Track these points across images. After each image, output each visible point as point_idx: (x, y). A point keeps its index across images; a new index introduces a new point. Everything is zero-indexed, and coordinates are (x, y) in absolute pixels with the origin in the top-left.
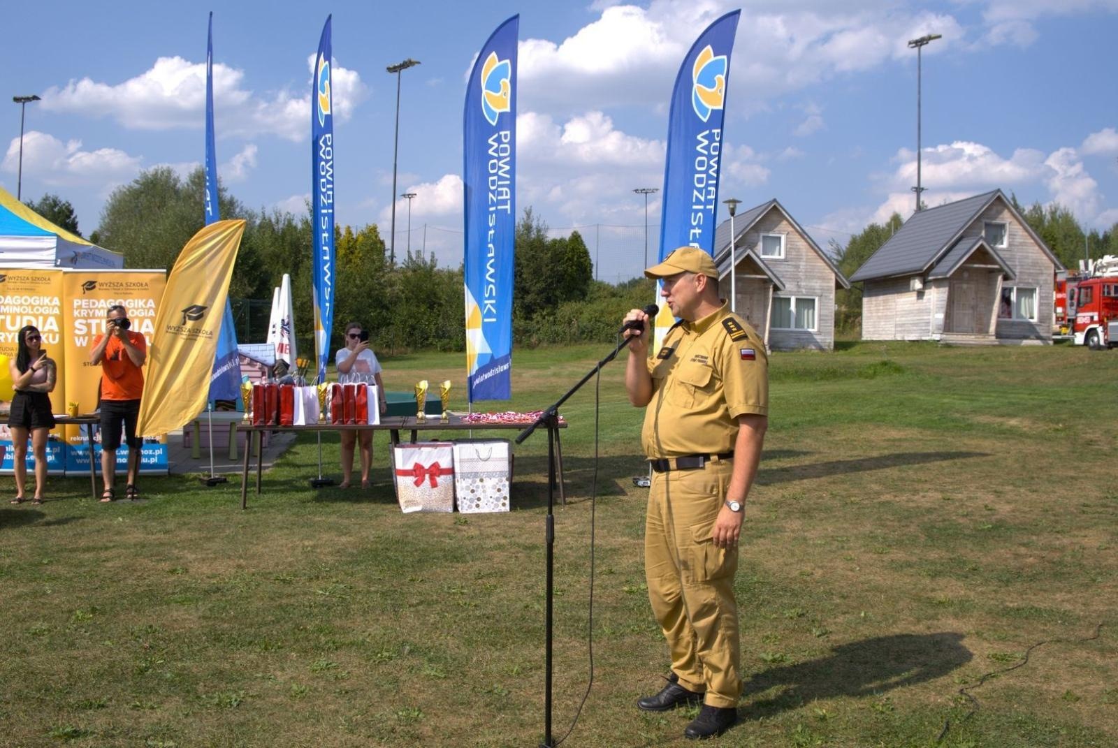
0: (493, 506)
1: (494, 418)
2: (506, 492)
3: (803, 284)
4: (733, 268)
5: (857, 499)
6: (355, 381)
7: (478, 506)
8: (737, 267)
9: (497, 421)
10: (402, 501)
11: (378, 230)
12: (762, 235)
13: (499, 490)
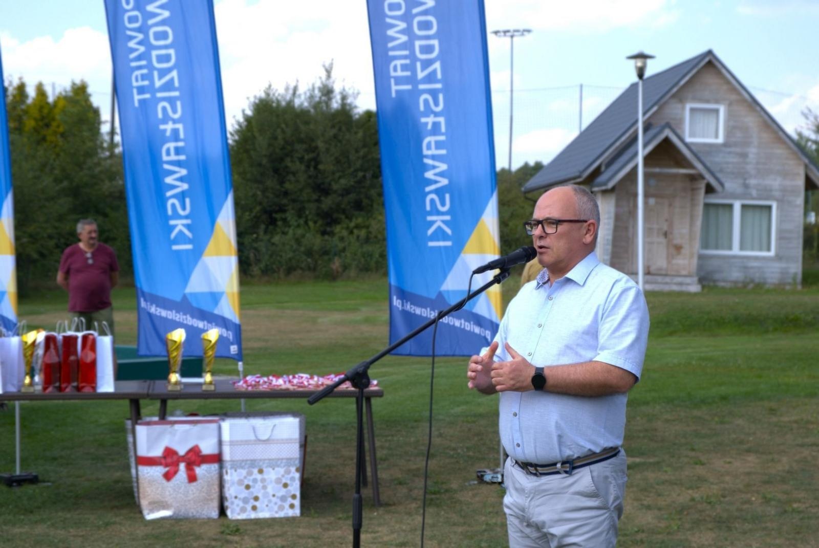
0: (276, 508)
1: (280, 383)
2: (295, 488)
3: (752, 182)
4: (640, 160)
5: (802, 507)
6: (77, 330)
7: (254, 508)
8: (648, 160)
9: (284, 387)
10: (144, 503)
11: (90, 90)
12: (688, 106)
13: (285, 485)
